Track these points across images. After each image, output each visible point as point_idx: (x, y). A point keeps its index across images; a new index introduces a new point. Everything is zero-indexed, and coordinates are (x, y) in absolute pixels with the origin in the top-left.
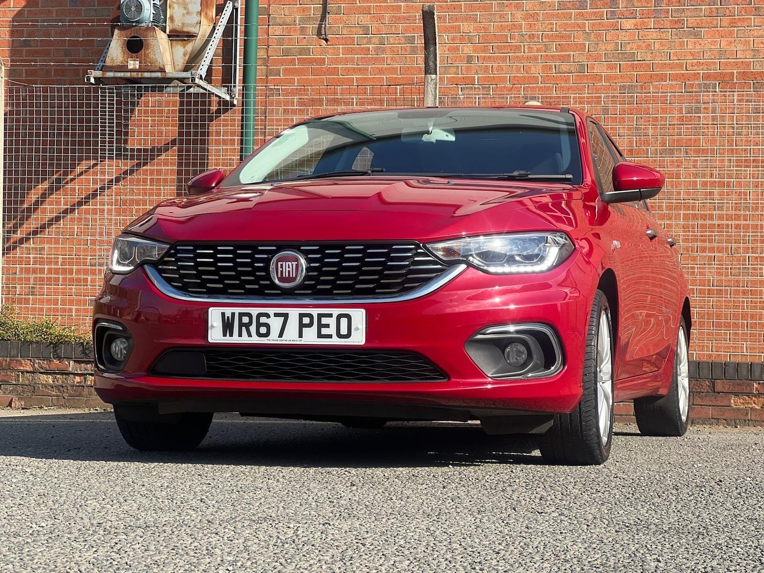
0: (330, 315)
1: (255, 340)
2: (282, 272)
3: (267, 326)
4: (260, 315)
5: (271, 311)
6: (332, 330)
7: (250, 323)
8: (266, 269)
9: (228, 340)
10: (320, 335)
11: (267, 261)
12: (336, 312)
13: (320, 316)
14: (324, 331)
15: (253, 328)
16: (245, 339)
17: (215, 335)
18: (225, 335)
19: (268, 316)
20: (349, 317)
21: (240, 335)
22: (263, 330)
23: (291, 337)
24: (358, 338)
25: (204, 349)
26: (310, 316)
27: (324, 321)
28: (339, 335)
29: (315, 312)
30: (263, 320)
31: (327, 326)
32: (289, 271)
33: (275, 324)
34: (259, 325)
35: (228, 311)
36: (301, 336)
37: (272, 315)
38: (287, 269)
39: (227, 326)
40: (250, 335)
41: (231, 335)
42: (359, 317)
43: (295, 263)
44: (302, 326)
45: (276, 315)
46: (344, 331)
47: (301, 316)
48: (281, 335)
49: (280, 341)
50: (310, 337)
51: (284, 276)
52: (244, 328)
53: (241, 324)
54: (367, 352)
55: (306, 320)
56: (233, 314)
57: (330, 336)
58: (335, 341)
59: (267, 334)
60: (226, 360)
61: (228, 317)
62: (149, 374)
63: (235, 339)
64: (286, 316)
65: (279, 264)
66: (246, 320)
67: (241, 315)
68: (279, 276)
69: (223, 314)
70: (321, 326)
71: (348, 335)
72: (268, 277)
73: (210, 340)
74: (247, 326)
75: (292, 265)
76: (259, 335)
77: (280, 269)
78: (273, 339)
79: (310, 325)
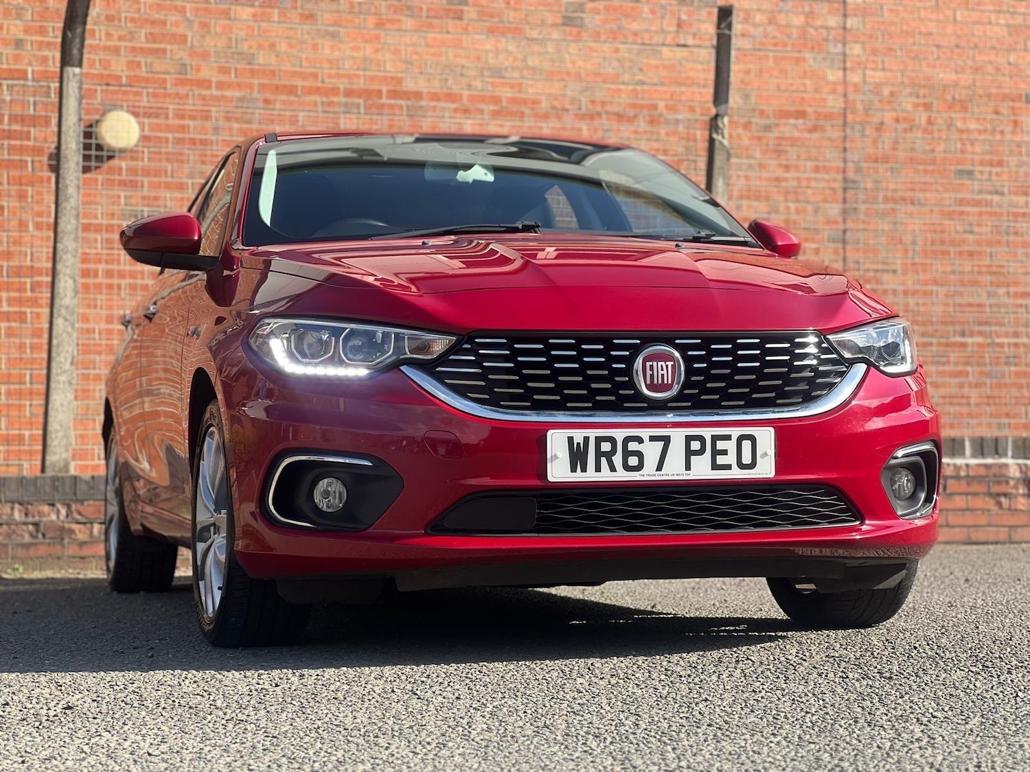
0: (728, 438)
1: (621, 475)
2: (652, 376)
3: (639, 455)
4: (627, 440)
5: (645, 433)
6: (731, 459)
7: (614, 451)
8: (628, 372)
9: (579, 477)
10: (715, 466)
11: (630, 361)
12: (735, 432)
13: (715, 439)
14: (721, 460)
15: (618, 459)
16: (606, 475)
17: (559, 470)
18: (573, 470)
19: (639, 440)
20: (752, 439)
21: (598, 469)
22: (633, 461)
23: (674, 470)
24: (766, 469)
25: (539, 492)
26: (702, 439)
27: (721, 445)
28: (741, 466)
29: (707, 433)
30: (633, 446)
31: (724, 452)
32: (663, 375)
33: (651, 451)
34: (627, 454)
35: (578, 435)
36: (688, 467)
37: (646, 439)
38: (660, 372)
39: (577, 457)
40: (613, 468)
41: (584, 470)
42: (766, 438)
43: (670, 364)
44: (689, 453)
45: (652, 439)
46: (747, 459)
47: (689, 439)
48: (659, 468)
49: (658, 477)
50: (702, 469)
51: (655, 382)
52: (603, 460)
53: (599, 454)
54: (774, 487)
55: (695, 445)
56: (586, 439)
57: (728, 467)
58: (736, 474)
59: (640, 467)
60: (572, 507)
61: (578, 444)
62: (429, 531)
63: (590, 475)
64: (666, 440)
65: (648, 364)
66: (606, 447)
67: (599, 440)
68: (648, 382)
69: (571, 440)
70: (716, 453)
71: (752, 465)
72: (631, 384)
73: (550, 479)
74: (609, 455)
75: (667, 366)
76: (627, 468)
77: (649, 372)
78: (648, 474)
79: (701, 452)
